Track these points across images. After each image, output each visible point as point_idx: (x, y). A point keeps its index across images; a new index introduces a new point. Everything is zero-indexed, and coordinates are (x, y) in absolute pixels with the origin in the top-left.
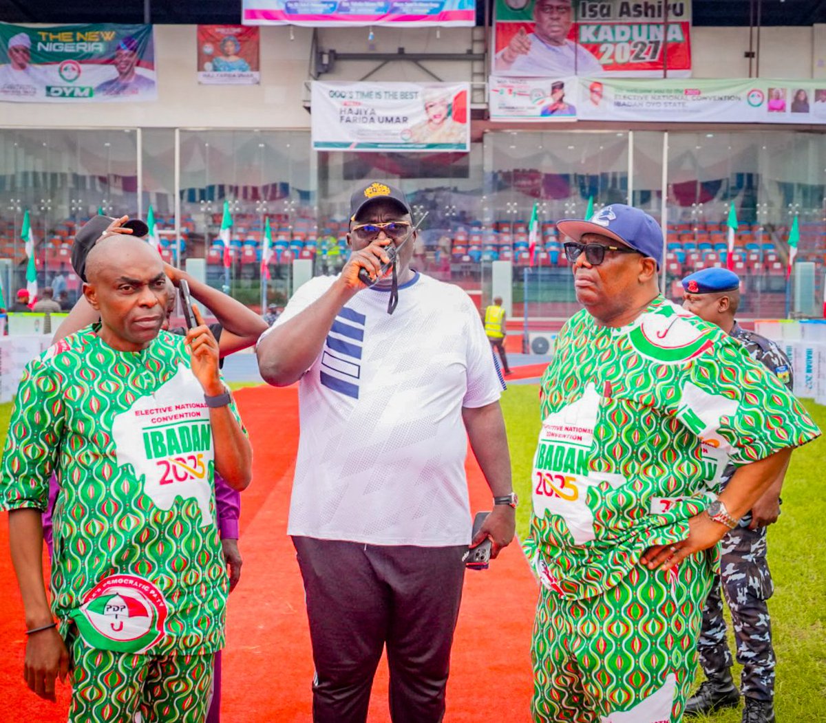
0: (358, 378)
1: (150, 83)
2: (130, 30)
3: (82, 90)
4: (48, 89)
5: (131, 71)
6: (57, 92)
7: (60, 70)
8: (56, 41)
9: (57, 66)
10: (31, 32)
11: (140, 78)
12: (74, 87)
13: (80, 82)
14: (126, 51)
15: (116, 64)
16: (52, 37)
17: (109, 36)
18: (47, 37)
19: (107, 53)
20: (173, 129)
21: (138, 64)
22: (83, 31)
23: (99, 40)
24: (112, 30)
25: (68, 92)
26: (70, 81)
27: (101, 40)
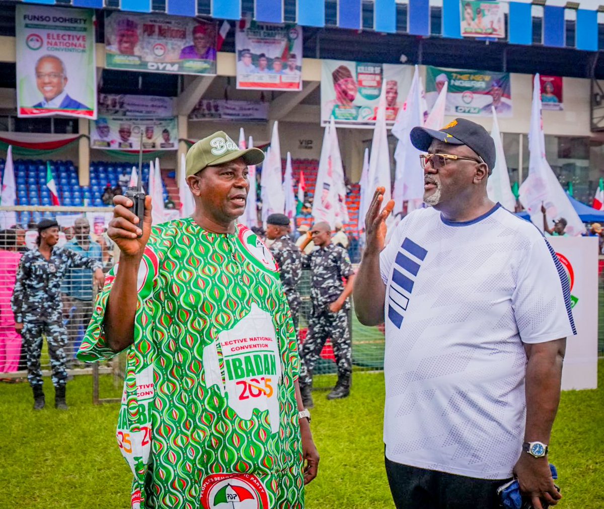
0: (405, 310)
1: (508, 107)
2: (499, 75)
3: (475, 109)
4: (457, 108)
5: (499, 99)
6: (461, 110)
7: (463, 97)
8: (460, 79)
9: (461, 95)
10: (447, 73)
11: (503, 104)
12: (471, 107)
13: (474, 105)
14: (496, 88)
15: (492, 95)
16: (459, 76)
17: (487, 78)
18: (456, 77)
19: (487, 88)
20: (519, 134)
21: (503, 95)
22: (474, 74)
23: (482, 81)
24: (489, 75)
25: (467, 110)
26: (468, 103)
27: (483, 80)
